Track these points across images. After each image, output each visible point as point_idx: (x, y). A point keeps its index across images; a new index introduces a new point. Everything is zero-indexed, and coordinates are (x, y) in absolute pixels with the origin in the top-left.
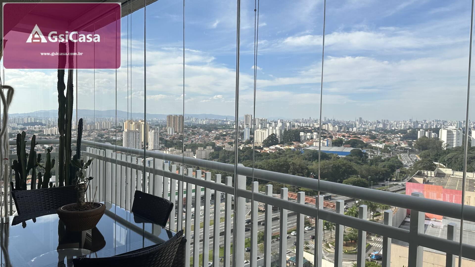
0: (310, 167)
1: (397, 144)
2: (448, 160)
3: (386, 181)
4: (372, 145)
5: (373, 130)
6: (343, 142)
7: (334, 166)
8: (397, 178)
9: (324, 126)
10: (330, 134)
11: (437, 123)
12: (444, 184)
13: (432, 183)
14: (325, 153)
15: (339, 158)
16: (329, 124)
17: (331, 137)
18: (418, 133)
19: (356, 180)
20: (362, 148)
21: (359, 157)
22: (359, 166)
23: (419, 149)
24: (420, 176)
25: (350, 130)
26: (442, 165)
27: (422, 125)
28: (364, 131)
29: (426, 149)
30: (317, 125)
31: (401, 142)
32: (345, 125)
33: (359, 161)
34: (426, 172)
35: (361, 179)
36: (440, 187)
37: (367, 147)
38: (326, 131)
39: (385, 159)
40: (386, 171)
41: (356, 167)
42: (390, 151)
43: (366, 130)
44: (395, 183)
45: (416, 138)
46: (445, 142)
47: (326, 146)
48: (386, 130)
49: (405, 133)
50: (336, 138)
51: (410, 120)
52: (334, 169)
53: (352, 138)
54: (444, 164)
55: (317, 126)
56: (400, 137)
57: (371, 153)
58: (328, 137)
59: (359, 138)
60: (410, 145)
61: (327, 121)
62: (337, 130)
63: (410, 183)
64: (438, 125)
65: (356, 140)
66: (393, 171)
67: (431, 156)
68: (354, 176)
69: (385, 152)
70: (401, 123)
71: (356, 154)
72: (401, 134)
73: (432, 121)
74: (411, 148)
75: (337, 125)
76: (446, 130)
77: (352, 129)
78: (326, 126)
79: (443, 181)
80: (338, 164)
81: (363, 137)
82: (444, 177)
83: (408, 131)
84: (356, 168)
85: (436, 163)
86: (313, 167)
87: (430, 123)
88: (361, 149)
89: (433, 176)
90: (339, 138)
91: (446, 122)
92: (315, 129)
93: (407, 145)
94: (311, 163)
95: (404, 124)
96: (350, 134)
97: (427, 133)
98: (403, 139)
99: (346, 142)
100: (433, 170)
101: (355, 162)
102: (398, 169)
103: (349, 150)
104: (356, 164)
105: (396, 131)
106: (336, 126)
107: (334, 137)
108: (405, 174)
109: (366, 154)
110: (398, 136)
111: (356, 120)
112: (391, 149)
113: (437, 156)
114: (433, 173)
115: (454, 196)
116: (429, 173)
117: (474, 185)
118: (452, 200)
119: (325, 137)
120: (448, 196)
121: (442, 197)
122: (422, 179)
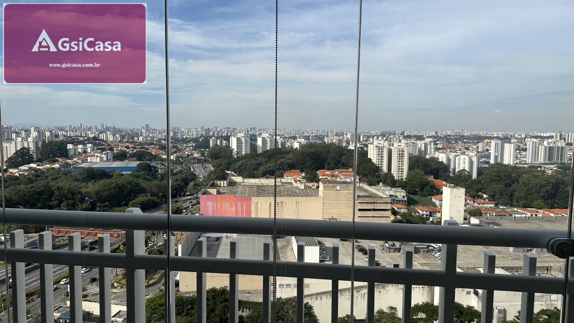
0: (84, 190)
1: (190, 154)
2: (238, 168)
3: (179, 197)
4: (163, 156)
5: (162, 139)
6: (127, 155)
7: (117, 186)
8: (191, 191)
9: (101, 136)
10: (109, 145)
11: (228, 131)
12: (236, 193)
13: (225, 193)
14: (105, 170)
15: (123, 175)
16: (107, 132)
17: (111, 149)
18: (210, 141)
19: (145, 200)
20: (150, 160)
21: (148, 171)
22: (148, 183)
23: (212, 158)
24: (213, 187)
25: (136, 139)
26: (234, 173)
27: (214, 133)
28: (152, 140)
29: (219, 158)
30: (91, 133)
31: (193, 151)
32: (129, 133)
33: (148, 177)
34: (219, 183)
35: (150, 198)
36: (233, 196)
37: (157, 159)
38: (105, 141)
39: (177, 172)
40: (179, 185)
41: (144, 184)
42: (182, 163)
43: (155, 139)
44: (189, 197)
45: (208, 147)
46: (236, 150)
47: (105, 161)
48: (178, 138)
49: (197, 142)
50: (118, 150)
51: (202, 127)
52: (117, 190)
53: (138, 150)
54: (235, 173)
55: (91, 136)
56: (192, 146)
57: (161, 166)
58: (107, 150)
59: (147, 149)
60: (203, 154)
61: (105, 129)
62: (119, 140)
63: (204, 195)
64: (229, 133)
65: (143, 152)
66: (187, 184)
67: (223, 165)
68: (143, 195)
69: (176, 164)
70: (193, 131)
71: (144, 169)
72: (193, 143)
73: (223, 128)
74: (203, 158)
75: (119, 134)
76: (236, 138)
77: (137, 139)
78: (103, 135)
79: (234, 189)
80: (122, 183)
81: (151, 147)
82: (235, 185)
83: (200, 139)
84: (144, 186)
85: (228, 172)
86: (89, 190)
87: (221, 130)
88: (149, 162)
89: (225, 185)
90: (121, 150)
91: (235, 129)
92: (89, 139)
93: (200, 155)
94: (86, 184)
95: (196, 132)
96: (135, 145)
97: (218, 141)
98: (195, 149)
99: (130, 154)
100: (225, 180)
101: (143, 178)
102: (191, 181)
103: (134, 164)
104: (145, 181)
105: (188, 139)
106: (118, 135)
107: (115, 149)
108: (199, 186)
109: (155, 167)
110: (190, 145)
111: (142, 128)
112: (183, 160)
113: (229, 164)
114: (225, 182)
115: (245, 203)
116: (222, 182)
117: (261, 190)
118: (243, 208)
119: (103, 150)
120: (239, 204)
121: (234, 205)
122: (216, 190)
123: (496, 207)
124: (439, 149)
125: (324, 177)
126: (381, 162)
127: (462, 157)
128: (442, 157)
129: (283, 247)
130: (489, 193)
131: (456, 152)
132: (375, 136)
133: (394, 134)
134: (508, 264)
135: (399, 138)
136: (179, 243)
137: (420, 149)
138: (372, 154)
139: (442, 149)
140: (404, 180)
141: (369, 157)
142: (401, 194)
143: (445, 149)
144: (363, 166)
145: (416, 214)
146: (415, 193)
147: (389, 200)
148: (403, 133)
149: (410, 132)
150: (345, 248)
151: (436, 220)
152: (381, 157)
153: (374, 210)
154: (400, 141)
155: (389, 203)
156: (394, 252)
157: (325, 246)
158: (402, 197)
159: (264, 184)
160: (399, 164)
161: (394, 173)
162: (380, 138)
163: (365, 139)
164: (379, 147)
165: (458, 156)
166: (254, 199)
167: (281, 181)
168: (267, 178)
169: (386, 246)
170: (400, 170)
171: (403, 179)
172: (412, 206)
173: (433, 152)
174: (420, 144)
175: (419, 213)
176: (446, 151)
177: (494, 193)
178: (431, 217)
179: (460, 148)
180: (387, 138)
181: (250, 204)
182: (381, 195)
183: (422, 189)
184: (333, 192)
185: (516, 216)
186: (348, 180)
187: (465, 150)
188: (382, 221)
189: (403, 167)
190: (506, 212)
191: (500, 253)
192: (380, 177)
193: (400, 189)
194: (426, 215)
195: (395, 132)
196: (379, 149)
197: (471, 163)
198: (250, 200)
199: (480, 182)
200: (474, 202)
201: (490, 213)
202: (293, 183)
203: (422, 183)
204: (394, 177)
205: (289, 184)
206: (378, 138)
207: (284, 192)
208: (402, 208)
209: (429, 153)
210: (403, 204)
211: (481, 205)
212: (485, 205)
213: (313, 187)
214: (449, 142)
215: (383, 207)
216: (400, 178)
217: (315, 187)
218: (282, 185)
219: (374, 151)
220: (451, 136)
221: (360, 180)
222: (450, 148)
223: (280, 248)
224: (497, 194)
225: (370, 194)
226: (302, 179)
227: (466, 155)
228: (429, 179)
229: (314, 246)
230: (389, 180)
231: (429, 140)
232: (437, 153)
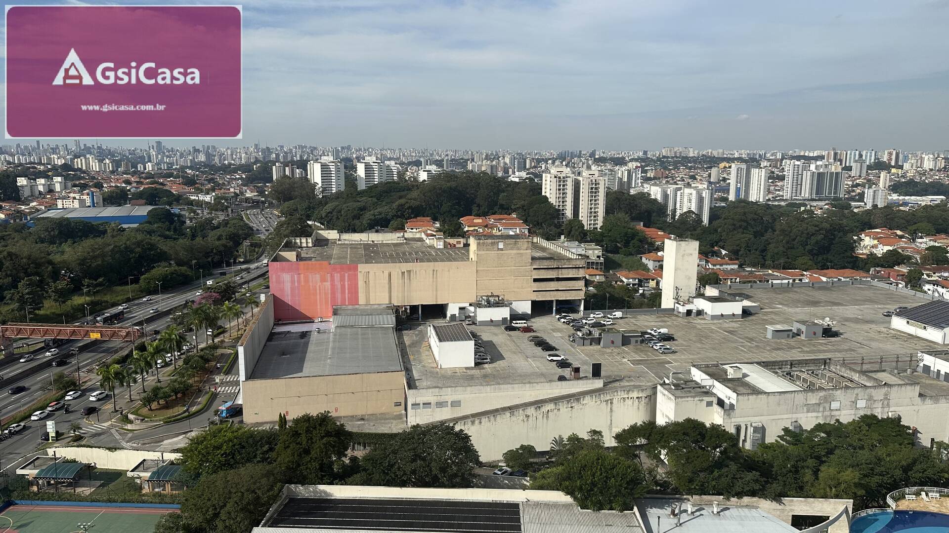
0: (56, 258)
1: (238, 191)
2: (326, 216)
3: (227, 266)
4: (191, 197)
5: (187, 167)
6: (128, 195)
7: (116, 249)
8: (246, 257)
9: (77, 162)
10: (93, 178)
11: (302, 152)
12: (329, 257)
13: (310, 259)
14: (90, 223)
15: (124, 230)
16: (88, 156)
17: (99, 186)
18: (272, 169)
19: (168, 272)
20: (170, 204)
21: (167, 223)
22: (170, 243)
23: (279, 199)
24: (289, 249)
25: (140, 167)
26: (319, 224)
27: (278, 155)
28: (168, 168)
29: (290, 199)
30: (58, 158)
31: (244, 188)
32: (127, 157)
33: (167, 233)
34: (298, 241)
35: (177, 268)
36: (325, 263)
37: (181, 201)
38: (84, 172)
39: (220, 223)
40: (224, 246)
41: (164, 246)
42: (227, 207)
43: (174, 167)
44: (244, 267)
45: (270, 179)
46: (320, 185)
47: (90, 206)
48: (214, 165)
49: (249, 171)
50: (110, 186)
51: (256, 145)
52: (117, 256)
53: (146, 186)
54: (322, 224)
55: (60, 162)
56: (241, 178)
57: (190, 213)
58: (90, 187)
59: (162, 184)
60: (261, 192)
61: (83, 150)
62: (111, 169)
64: (304, 155)
65: (156, 189)
66: (238, 244)
67: (300, 211)
68: (163, 264)
69: (216, 210)
70: (240, 152)
71: (160, 219)
72: (243, 173)
73: (293, 147)
74: (263, 199)
75: (109, 159)
76: (320, 164)
77: (142, 166)
78: (81, 160)
79: (326, 252)
80: (125, 244)
81: (169, 181)
82: (327, 245)
83: (255, 166)
84: (164, 248)
85: (310, 223)
86: (65, 257)
87: (291, 150)
88: (168, 207)
89: (310, 245)
90: (116, 187)
91: (315, 148)
92: (55, 168)
93: (256, 194)
94: (57, 247)
95: (246, 153)
96: (140, 178)
97: (287, 169)
98: (247, 182)
99: (133, 194)
100: (310, 236)
101: (159, 235)
102: (246, 239)
103: (143, 211)
104: (163, 239)
105: (232, 167)
106: (107, 161)
107: (105, 185)
108: (260, 246)
109: (179, 216)
110: (238, 176)
111: (150, 147)
112: (228, 203)
113: (310, 210)
114: (310, 240)
115: (346, 275)
116: (304, 240)
117: (372, 252)
118: (344, 283)
119: (83, 187)
120: (337, 276)
121: (329, 279)
122: (295, 253)
123: (741, 270)
124: (650, 179)
125: (472, 229)
126: (563, 202)
127: (687, 191)
128: (655, 192)
129: (413, 344)
130: (731, 248)
131: (676, 183)
132: (550, 159)
133: (580, 156)
134: (765, 358)
135: (587, 162)
136: (239, 344)
137: (621, 179)
138: (549, 189)
139: (655, 178)
140: (599, 230)
141: (543, 194)
142: (595, 252)
143: (659, 178)
144: (535, 208)
145: (618, 283)
146: (616, 251)
147: (581, 263)
148: (592, 155)
149: (604, 153)
150: (514, 341)
151: (650, 292)
152: (563, 194)
153: (558, 279)
154: (589, 168)
155: (581, 268)
156: (591, 344)
157: (481, 340)
158: (596, 257)
159: (375, 242)
160: (591, 204)
161: (582, 219)
162: (557, 163)
163: (533, 164)
164: (560, 178)
165: (680, 189)
166: (362, 268)
167: (403, 236)
168: (377, 231)
169: (579, 336)
170: (593, 214)
171: (597, 228)
172: (611, 272)
173: (640, 184)
174: (622, 172)
175: (622, 281)
176: (660, 182)
177: (738, 248)
178: (641, 287)
179: (682, 177)
180: (569, 163)
181: (356, 276)
182: (568, 255)
183: (626, 245)
184: (493, 252)
185: (775, 282)
186: (511, 233)
187: (690, 181)
188: (570, 296)
189: (596, 210)
190: (756, 276)
191: (753, 341)
192: (561, 226)
193: (593, 245)
194: (634, 285)
195: (580, 151)
196: (560, 181)
197: (701, 200)
198: (356, 269)
199: (716, 231)
200: (707, 262)
201: (731, 279)
202: (425, 239)
203: (626, 234)
204: (583, 226)
205: (417, 241)
206: (553, 163)
207: (410, 254)
208: (596, 275)
209: (633, 186)
210: (597, 269)
211: (718, 267)
212: (724, 266)
213: (458, 246)
214: (666, 168)
215: (571, 274)
216: (592, 226)
217: (462, 245)
218: (406, 243)
219: (551, 183)
220: (668, 157)
221: (529, 232)
222: (667, 177)
223: (409, 346)
224: (743, 249)
225: (550, 254)
226: (437, 231)
227: (693, 188)
228: (638, 227)
229: (466, 340)
230: (576, 230)
231: (635, 164)
232: (645, 185)
